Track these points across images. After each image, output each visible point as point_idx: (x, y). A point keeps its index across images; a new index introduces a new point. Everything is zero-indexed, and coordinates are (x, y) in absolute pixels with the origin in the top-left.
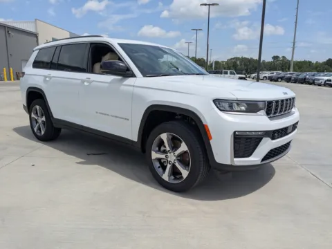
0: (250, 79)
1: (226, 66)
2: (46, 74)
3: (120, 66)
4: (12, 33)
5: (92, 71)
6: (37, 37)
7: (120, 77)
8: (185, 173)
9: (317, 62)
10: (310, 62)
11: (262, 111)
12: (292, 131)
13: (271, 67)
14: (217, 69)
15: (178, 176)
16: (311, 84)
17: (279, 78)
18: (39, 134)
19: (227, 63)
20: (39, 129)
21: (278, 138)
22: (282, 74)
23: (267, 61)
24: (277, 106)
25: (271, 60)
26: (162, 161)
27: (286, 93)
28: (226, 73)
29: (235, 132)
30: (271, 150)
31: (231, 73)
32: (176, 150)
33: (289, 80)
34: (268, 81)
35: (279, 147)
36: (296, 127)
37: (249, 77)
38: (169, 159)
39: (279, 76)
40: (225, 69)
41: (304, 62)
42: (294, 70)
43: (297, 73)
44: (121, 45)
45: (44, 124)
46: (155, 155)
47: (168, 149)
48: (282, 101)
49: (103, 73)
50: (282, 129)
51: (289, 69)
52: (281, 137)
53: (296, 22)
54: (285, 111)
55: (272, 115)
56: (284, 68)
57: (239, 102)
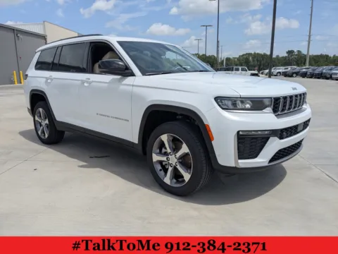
0: (263, 75)
1: (238, 63)
2: (48, 76)
3: (119, 65)
4: (21, 36)
5: (92, 72)
6: (45, 39)
7: (119, 77)
8: (187, 176)
9: (334, 56)
10: (327, 56)
11: (268, 108)
12: (303, 129)
13: (285, 62)
14: (228, 66)
15: (180, 180)
16: (327, 79)
17: (293, 73)
18: (43, 137)
19: (238, 59)
20: (43, 132)
21: (287, 137)
22: (297, 68)
23: (281, 56)
24: (285, 103)
25: (286, 55)
26: (164, 163)
27: (294, 89)
28: (237, 70)
29: (238, 132)
30: (280, 151)
31: (242, 70)
32: (177, 152)
33: (304, 75)
34: (283, 77)
35: (289, 147)
36: (308, 125)
37: (262, 73)
38: (170, 162)
39: (294, 71)
40: (236, 65)
41: (321, 56)
42: (310, 64)
43: (312, 67)
44: (121, 43)
45: (48, 127)
46: (156, 158)
47: (169, 150)
48: (291, 97)
49: (101, 73)
50: (291, 128)
51: (305, 64)
52: (291, 136)
53: (311, 15)
54: (295, 107)
55: (279, 113)
56: (299, 62)
57: (243, 100)
